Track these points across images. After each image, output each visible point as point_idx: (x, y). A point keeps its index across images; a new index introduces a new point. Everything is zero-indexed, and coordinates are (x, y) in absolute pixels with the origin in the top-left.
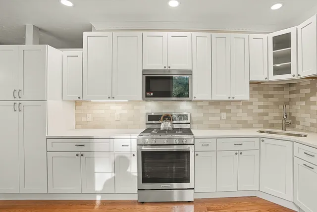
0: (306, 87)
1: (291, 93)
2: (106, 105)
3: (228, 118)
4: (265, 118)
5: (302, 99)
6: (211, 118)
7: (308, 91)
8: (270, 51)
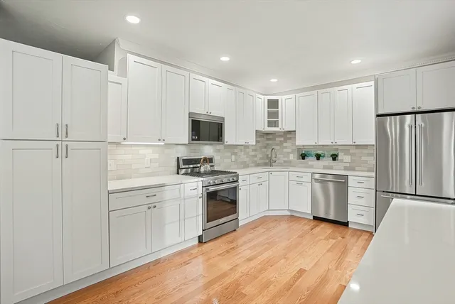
0: (280, 136)
1: (268, 139)
2: (133, 148)
3: (236, 160)
4: (256, 159)
5: (277, 145)
6: (226, 160)
7: (282, 139)
8: (266, 109)
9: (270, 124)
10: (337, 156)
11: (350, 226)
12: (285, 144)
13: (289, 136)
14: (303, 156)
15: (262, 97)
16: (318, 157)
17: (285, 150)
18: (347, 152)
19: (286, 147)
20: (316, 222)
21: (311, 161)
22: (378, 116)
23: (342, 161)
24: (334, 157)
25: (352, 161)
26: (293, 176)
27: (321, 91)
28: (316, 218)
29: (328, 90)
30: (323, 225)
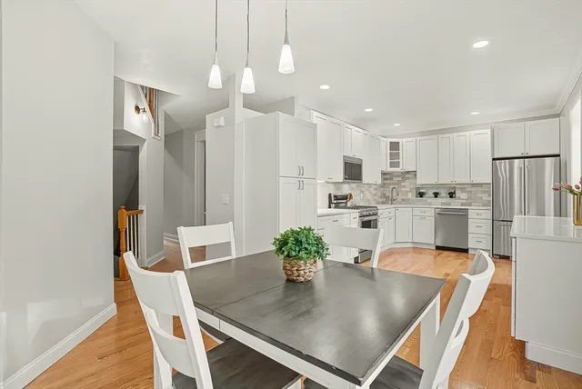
8: (389, 151)
9: (392, 165)
10: (454, 193)
11: (470, 252)
12: (403, 184)
13: (407, 176)
14: (421, 195)
15: (385, 139)
16: (436, 195)
17: (403, 189)
18: (463, 190)
19: (404, 187)
20: (438, 251)
21: (429, 198)
22: (494, 159)
23: (459, 198)
24: (452, 195)
25: (469, 198)
26: (417, 212)
27: (441, 136)
28: (438, 248)
29: (447, 135)
30: (446, 253)
